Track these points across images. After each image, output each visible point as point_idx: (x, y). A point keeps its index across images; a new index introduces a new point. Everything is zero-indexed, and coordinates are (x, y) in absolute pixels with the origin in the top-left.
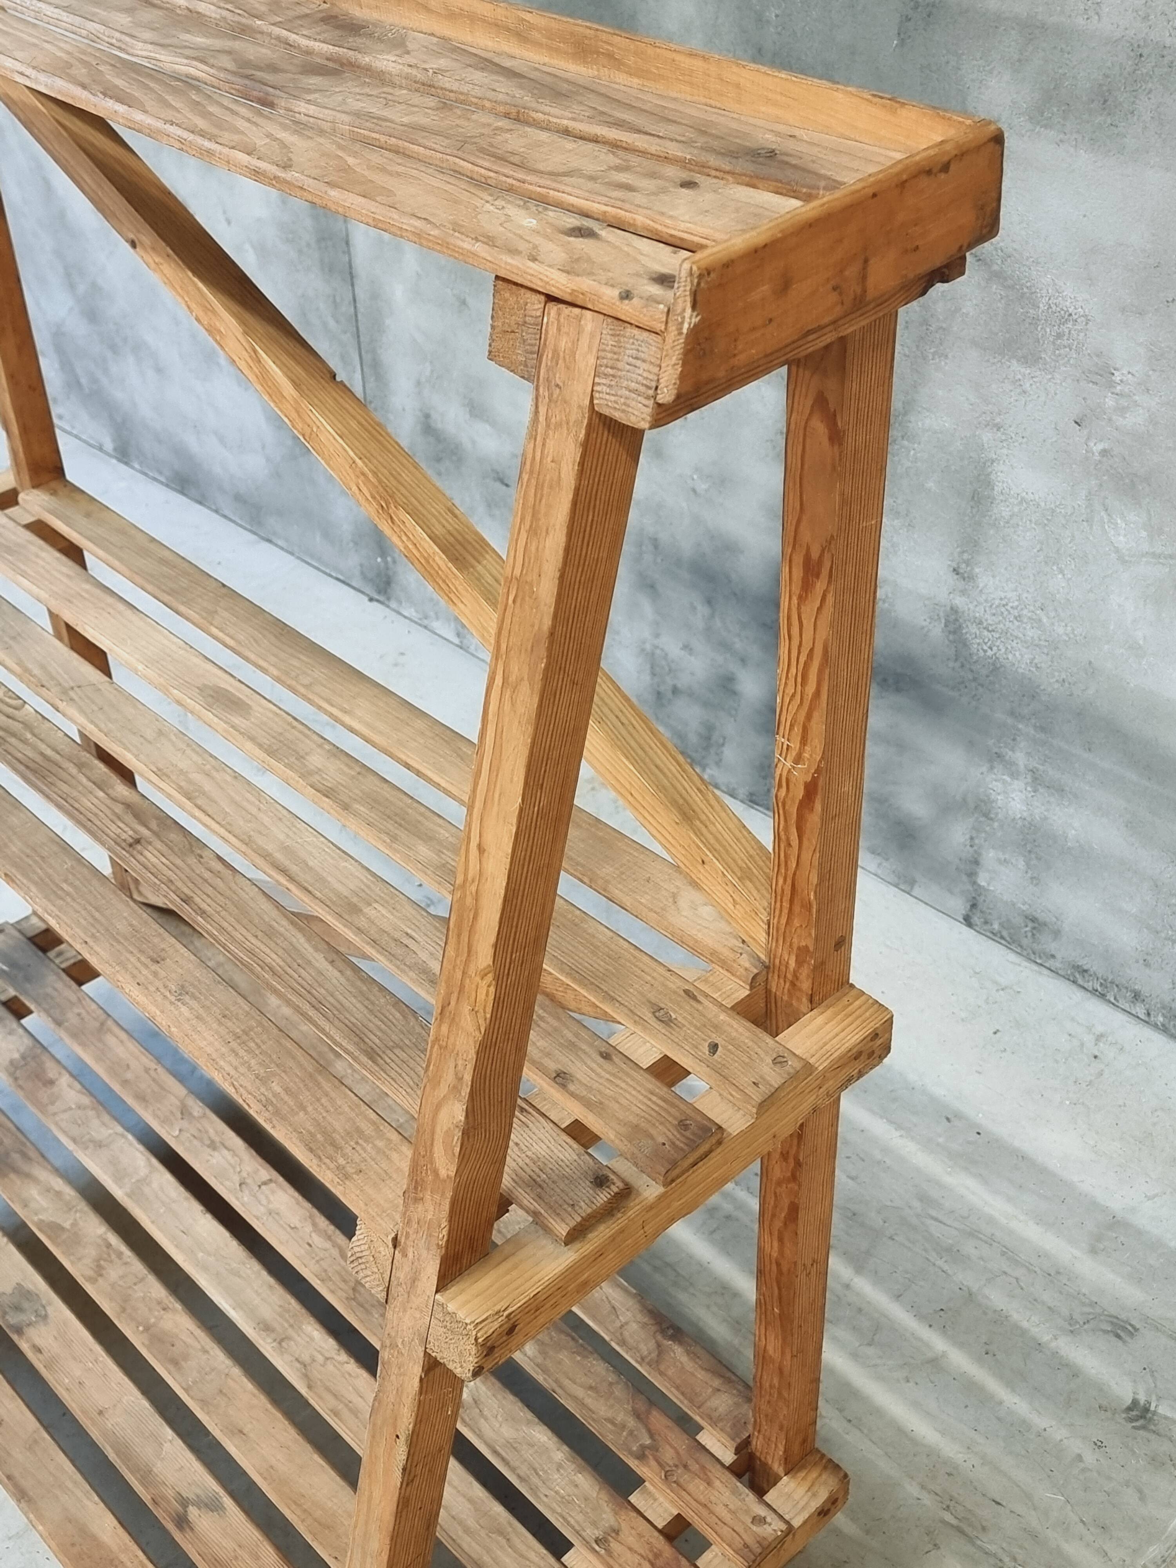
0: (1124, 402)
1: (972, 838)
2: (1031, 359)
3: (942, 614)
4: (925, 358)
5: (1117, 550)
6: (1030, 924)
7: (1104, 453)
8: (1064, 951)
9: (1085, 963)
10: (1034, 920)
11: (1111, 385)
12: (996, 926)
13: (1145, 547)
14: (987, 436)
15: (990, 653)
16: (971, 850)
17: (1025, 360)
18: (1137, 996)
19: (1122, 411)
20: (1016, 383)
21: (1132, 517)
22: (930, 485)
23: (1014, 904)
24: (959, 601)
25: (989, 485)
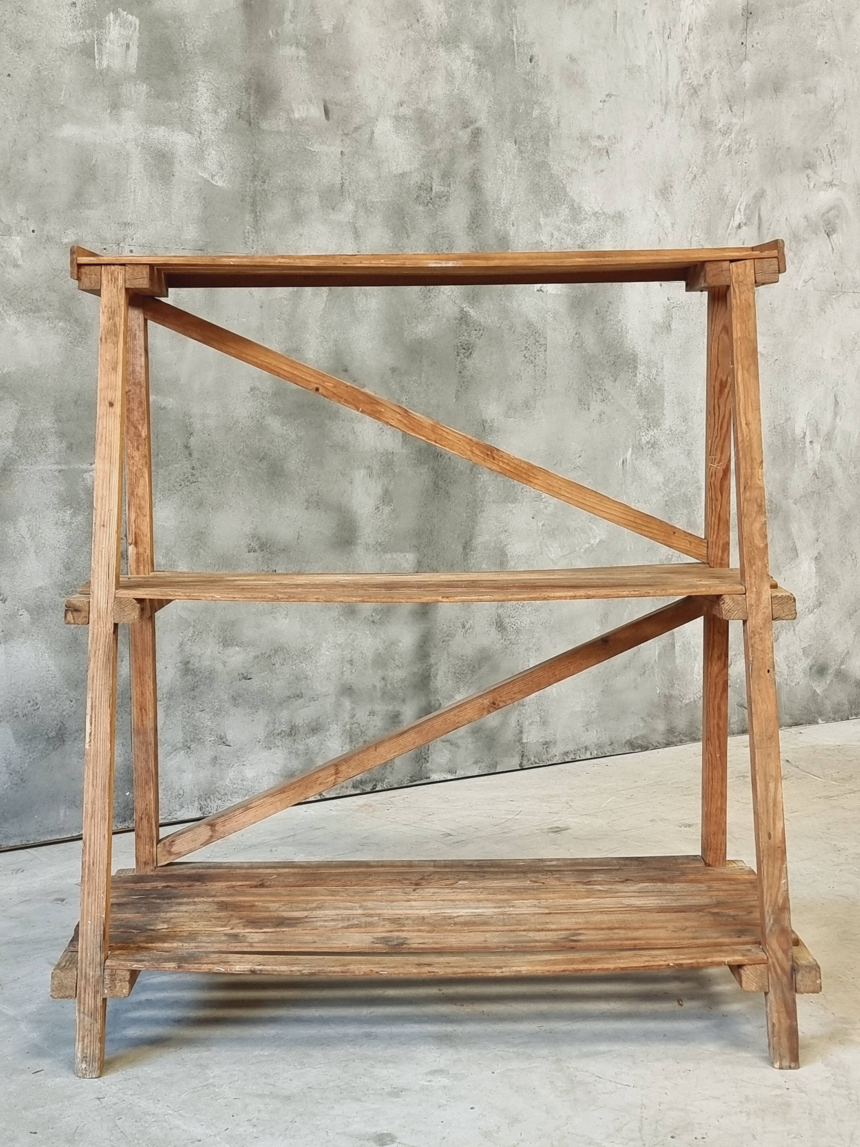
0: (546, 504)
1: (518, 721)
2: (515, 500)
3: (494, 621)
4: (476, 515)
5: (552, 560)
6: (545, 746)
7: (543, 525)
8: (557, 751)
9: (566, 749)
10: (546, 743)
11: (541, 499)
12: (532, 760)
13: (561, 554)
14: (502, 537)
15: (515, 627)
16: (518, 727)
17: (512, 502)
18: (586, 748)
19: (546, 507)
20: (511, 511)
21: (555, 545)
22: (484, 566)
23: (537, 741)
24: (500, 611)
25: (506, 555)
